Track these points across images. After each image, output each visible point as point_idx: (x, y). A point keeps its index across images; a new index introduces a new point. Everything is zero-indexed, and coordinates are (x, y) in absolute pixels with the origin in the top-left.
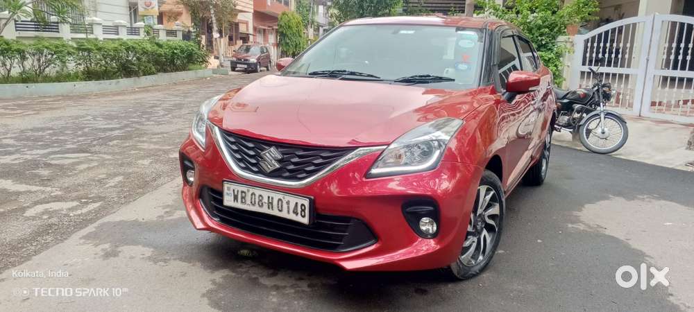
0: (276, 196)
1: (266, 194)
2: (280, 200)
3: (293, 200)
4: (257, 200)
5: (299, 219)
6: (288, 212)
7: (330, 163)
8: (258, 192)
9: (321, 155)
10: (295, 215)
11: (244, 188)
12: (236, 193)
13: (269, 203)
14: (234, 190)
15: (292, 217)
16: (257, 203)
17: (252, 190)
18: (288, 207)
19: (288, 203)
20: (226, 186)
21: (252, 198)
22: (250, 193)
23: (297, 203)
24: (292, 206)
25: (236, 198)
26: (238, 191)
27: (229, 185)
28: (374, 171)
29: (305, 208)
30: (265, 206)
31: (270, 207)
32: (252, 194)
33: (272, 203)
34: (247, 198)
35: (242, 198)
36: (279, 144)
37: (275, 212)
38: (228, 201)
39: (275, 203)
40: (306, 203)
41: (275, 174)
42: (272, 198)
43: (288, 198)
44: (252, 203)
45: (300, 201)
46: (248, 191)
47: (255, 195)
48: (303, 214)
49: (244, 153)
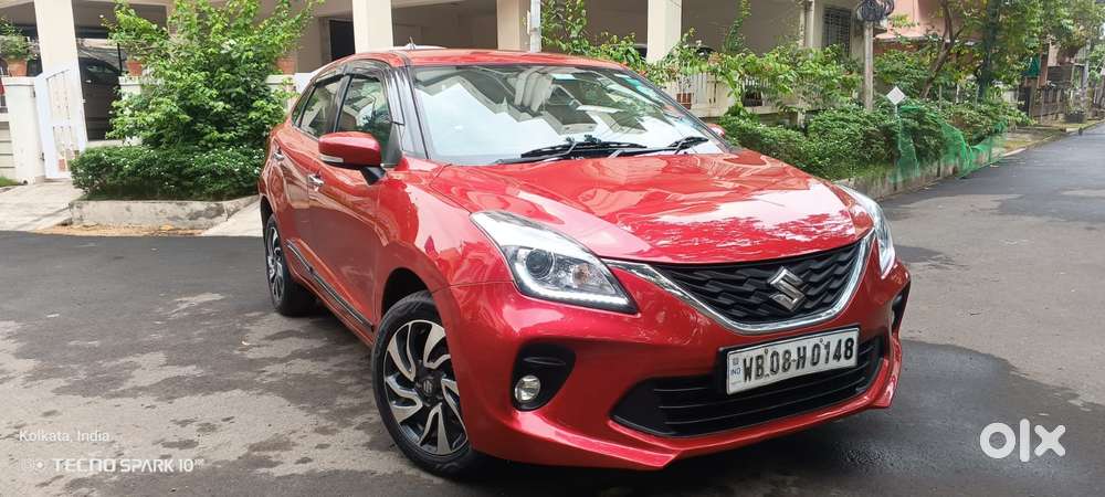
0: (809, 343)
1: (793, 346)
3: (833, 339)
4: (781, 362)
5: (844, 363)
6: (828, 360)
7: (852, 268)
8: (781, 348)
10: (836, 361)
11: (760, 351)
12: (748, 364)
13: (799, 357)
14: (745, 361)
15: (833, 365)
16: (781, 367)
17: (772, 349)
18: (828, 353)
19: (827, 346)
20: (731, 357)
21: (772, 363)
22: (769, 355)
23: (840, 342)
24: (833, 349)
25: (748, 373)
26: (751, 360)
27: (735, 356)
29: (852, 343)
30: (794, 366)
31: (802, 363)
32: (773, 356)
33: (804, 357)
34: (764, 366)
35: (758, 368)
36: (789, 263)
37: (809, 369)
38: (736, 383)
39: (809, 354)
40: (855, 335)
41: (801, 311)
42: (804, 349)
43: (826, 338)
44: (772, 370)
45: (844, 336)
46: (766, 352)
47: (777, 354)
48: (849, 354)
49: (734, 294)
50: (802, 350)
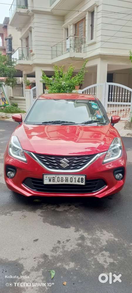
0: (69, 177)
1: (64, 177)
2: (71, 178)
3: (77, 177)
4: (60, 180)
5: (80, 183)
6: (75, 182)
7: (89, 161)
8: (60, 176)
9: (85, 158)
10: (78, 182)
11: (54, 176)
12: (50, 178)
13: (66, 180)
14: (49, 178)
15: (77, 183)
16: (60, 181)
17: (57, 176)
18: (75, 180)
19: (75, 178)
21: (58, 179)
22: (57, 177)
23: (79, 178)
24: (77, 179)
25: (50, 180)
26: (51, 178)
27: (46, 176)
28: (105, 161)
29: (83, 179)
30: (64, 181)
31: (67, 181)
32: (58, 178)
33: (68, 180)
34: (55, 180)
35: (53, 180)
36: (66, 157)
37: (69, 183)
38: (46, 182)
39: (69, 179)
40: (84, 177)
41: (68, 168)
42: (68, 178)
43: (75, 176)
44: (58, 181)
45: (81, 177)
46: (56, 177)
47: (59, 178)
48: (82, 181)
49: (50, 162)
50: (67, 178)
